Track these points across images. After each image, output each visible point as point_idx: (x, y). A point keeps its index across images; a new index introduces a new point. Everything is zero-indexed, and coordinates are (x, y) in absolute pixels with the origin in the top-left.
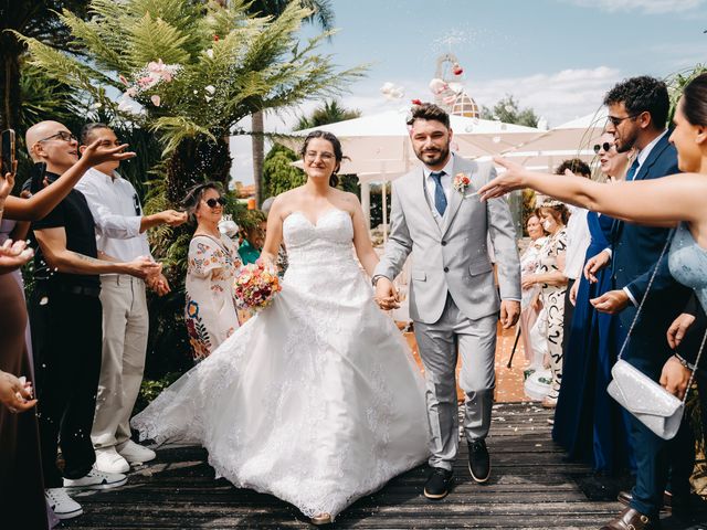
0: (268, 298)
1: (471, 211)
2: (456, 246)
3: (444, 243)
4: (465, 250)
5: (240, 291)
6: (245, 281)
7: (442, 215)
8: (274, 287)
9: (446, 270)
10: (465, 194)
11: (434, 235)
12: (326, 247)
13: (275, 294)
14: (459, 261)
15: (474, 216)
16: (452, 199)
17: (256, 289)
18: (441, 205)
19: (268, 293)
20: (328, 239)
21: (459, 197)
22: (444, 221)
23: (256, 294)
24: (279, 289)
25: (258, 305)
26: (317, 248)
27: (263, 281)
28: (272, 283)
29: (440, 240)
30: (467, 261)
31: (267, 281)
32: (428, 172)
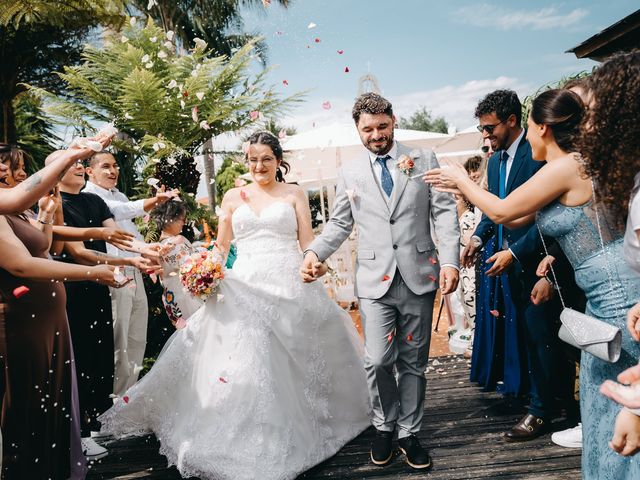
0: (210, 285)
1: (415, 192)
2: (404, 224)
3: (392, 222)
4: (412, 227)
5: (184, 279)
6: (188, 270)
7: (389, 195)
8: (217, 275)
9: (395, 247)
10: (409, 175)
11: (383, 214)
12: (270, 236)
13: (218, 282)
14: (407, 238)
15: (419, 196)
16: (398, 180)
17: (199, 277)
18: (388, 186)
19: (211, 280)
20: (272, 229)
21: (405, 178)
22: (392, 200)
23: (199, 281)
24: (221, 277)
25: (202, 292)
26: (261, 236)
27: (205, 268)
28: (214, 271)
29: (388, 219)
30: (414, 238)
31: (209, 268)
32: (374, 157)
